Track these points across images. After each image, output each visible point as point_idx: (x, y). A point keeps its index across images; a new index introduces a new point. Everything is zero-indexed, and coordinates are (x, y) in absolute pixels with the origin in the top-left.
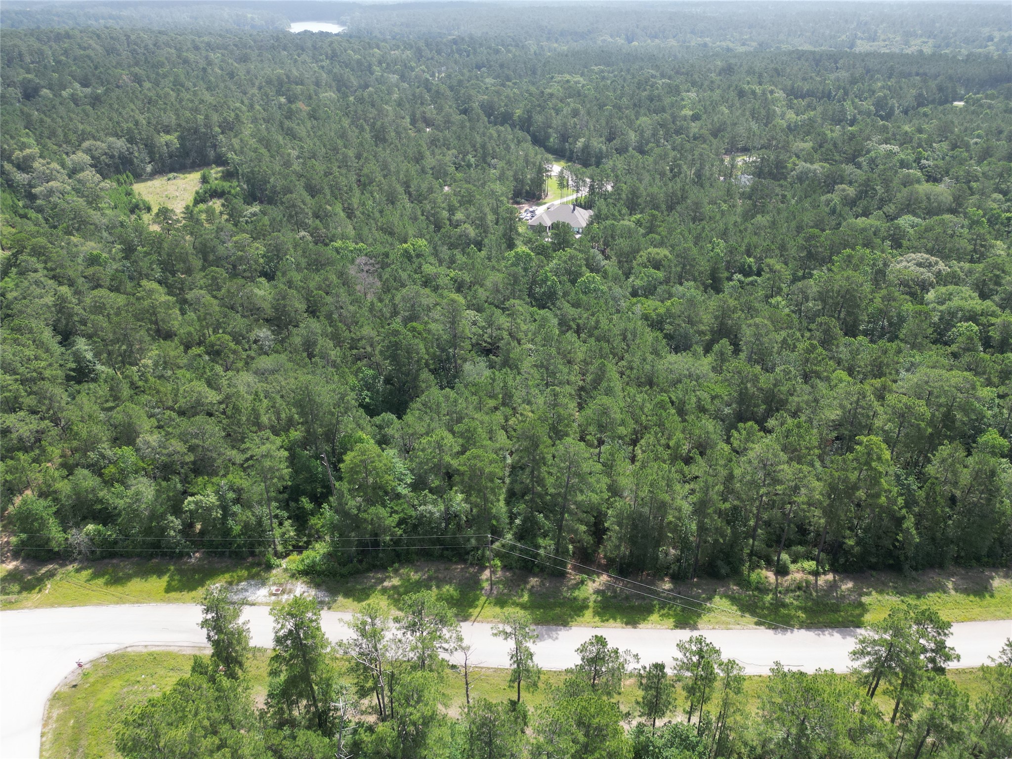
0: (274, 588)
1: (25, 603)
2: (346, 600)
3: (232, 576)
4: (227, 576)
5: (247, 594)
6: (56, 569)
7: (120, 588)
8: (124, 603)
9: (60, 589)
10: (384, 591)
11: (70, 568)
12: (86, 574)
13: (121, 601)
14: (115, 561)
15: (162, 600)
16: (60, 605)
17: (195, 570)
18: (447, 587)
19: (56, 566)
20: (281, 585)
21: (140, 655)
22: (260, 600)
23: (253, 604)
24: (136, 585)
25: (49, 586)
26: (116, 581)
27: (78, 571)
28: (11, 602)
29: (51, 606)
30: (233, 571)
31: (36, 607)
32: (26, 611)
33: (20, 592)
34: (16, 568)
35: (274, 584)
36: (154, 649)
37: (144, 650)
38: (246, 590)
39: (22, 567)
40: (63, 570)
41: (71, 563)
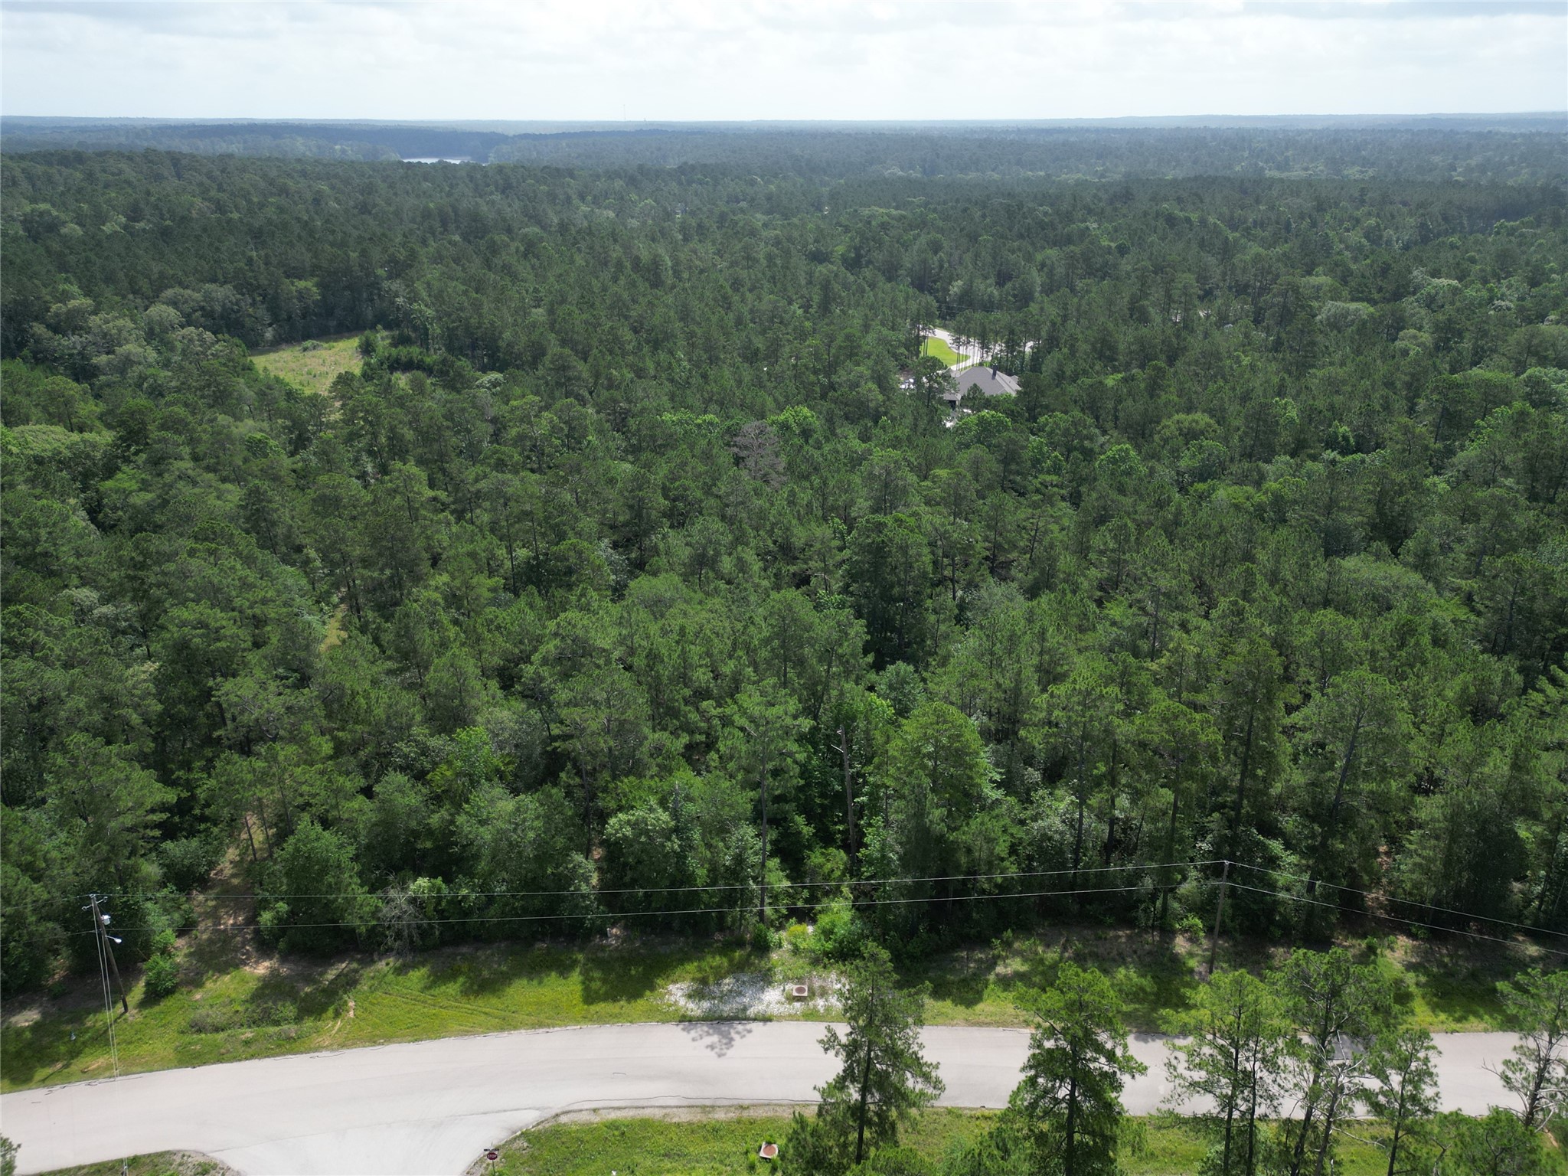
0: (792, 987)
1: (318, 1040)
2: (940, 1004)
3: (700, 969)
4: (692, 967)
5: (746, 1000)
6: (356, 971)
7: (494, 1001)
8: (515, 1028)
9: (377, 1009)
10: (1006, 983)
11: (381, 965)
12: (418, 976)
13: (506, 1024)
14: (464, 950)
15: (587, 1019)
16: (389, 1039)
17: (627, 959)
18: (1122, 971)
19: (355, 965)
20: (800, 980)
21: (590, 1129)
22: (775, 1009)
23: (766, 1019)
24: (522, 992)
25: (351, 1004)
26: (483, 986)
27: (400, 971)
28: (289, 1039)
29: (373, 1041)
30: (700, 959)
31: (343, 1046)
32: (324, 1053)
33: (298, 1019)
34: (274, 973)
35: (787, 979)
36: (613, 1116)
37: (596, 1119)
38: (740, 994)
39: (284, 971)
40: (369, 972)
41: (381, 957)
